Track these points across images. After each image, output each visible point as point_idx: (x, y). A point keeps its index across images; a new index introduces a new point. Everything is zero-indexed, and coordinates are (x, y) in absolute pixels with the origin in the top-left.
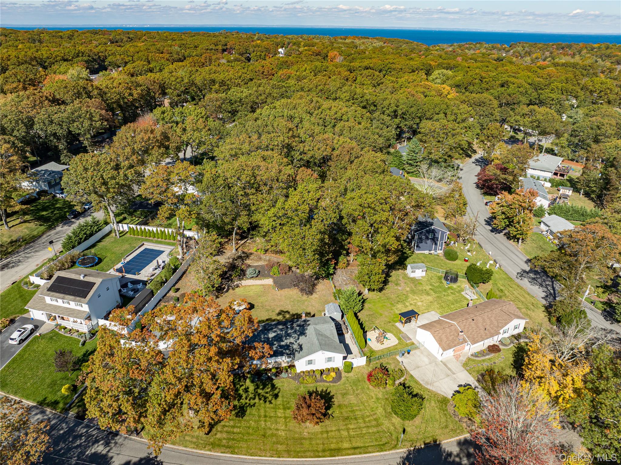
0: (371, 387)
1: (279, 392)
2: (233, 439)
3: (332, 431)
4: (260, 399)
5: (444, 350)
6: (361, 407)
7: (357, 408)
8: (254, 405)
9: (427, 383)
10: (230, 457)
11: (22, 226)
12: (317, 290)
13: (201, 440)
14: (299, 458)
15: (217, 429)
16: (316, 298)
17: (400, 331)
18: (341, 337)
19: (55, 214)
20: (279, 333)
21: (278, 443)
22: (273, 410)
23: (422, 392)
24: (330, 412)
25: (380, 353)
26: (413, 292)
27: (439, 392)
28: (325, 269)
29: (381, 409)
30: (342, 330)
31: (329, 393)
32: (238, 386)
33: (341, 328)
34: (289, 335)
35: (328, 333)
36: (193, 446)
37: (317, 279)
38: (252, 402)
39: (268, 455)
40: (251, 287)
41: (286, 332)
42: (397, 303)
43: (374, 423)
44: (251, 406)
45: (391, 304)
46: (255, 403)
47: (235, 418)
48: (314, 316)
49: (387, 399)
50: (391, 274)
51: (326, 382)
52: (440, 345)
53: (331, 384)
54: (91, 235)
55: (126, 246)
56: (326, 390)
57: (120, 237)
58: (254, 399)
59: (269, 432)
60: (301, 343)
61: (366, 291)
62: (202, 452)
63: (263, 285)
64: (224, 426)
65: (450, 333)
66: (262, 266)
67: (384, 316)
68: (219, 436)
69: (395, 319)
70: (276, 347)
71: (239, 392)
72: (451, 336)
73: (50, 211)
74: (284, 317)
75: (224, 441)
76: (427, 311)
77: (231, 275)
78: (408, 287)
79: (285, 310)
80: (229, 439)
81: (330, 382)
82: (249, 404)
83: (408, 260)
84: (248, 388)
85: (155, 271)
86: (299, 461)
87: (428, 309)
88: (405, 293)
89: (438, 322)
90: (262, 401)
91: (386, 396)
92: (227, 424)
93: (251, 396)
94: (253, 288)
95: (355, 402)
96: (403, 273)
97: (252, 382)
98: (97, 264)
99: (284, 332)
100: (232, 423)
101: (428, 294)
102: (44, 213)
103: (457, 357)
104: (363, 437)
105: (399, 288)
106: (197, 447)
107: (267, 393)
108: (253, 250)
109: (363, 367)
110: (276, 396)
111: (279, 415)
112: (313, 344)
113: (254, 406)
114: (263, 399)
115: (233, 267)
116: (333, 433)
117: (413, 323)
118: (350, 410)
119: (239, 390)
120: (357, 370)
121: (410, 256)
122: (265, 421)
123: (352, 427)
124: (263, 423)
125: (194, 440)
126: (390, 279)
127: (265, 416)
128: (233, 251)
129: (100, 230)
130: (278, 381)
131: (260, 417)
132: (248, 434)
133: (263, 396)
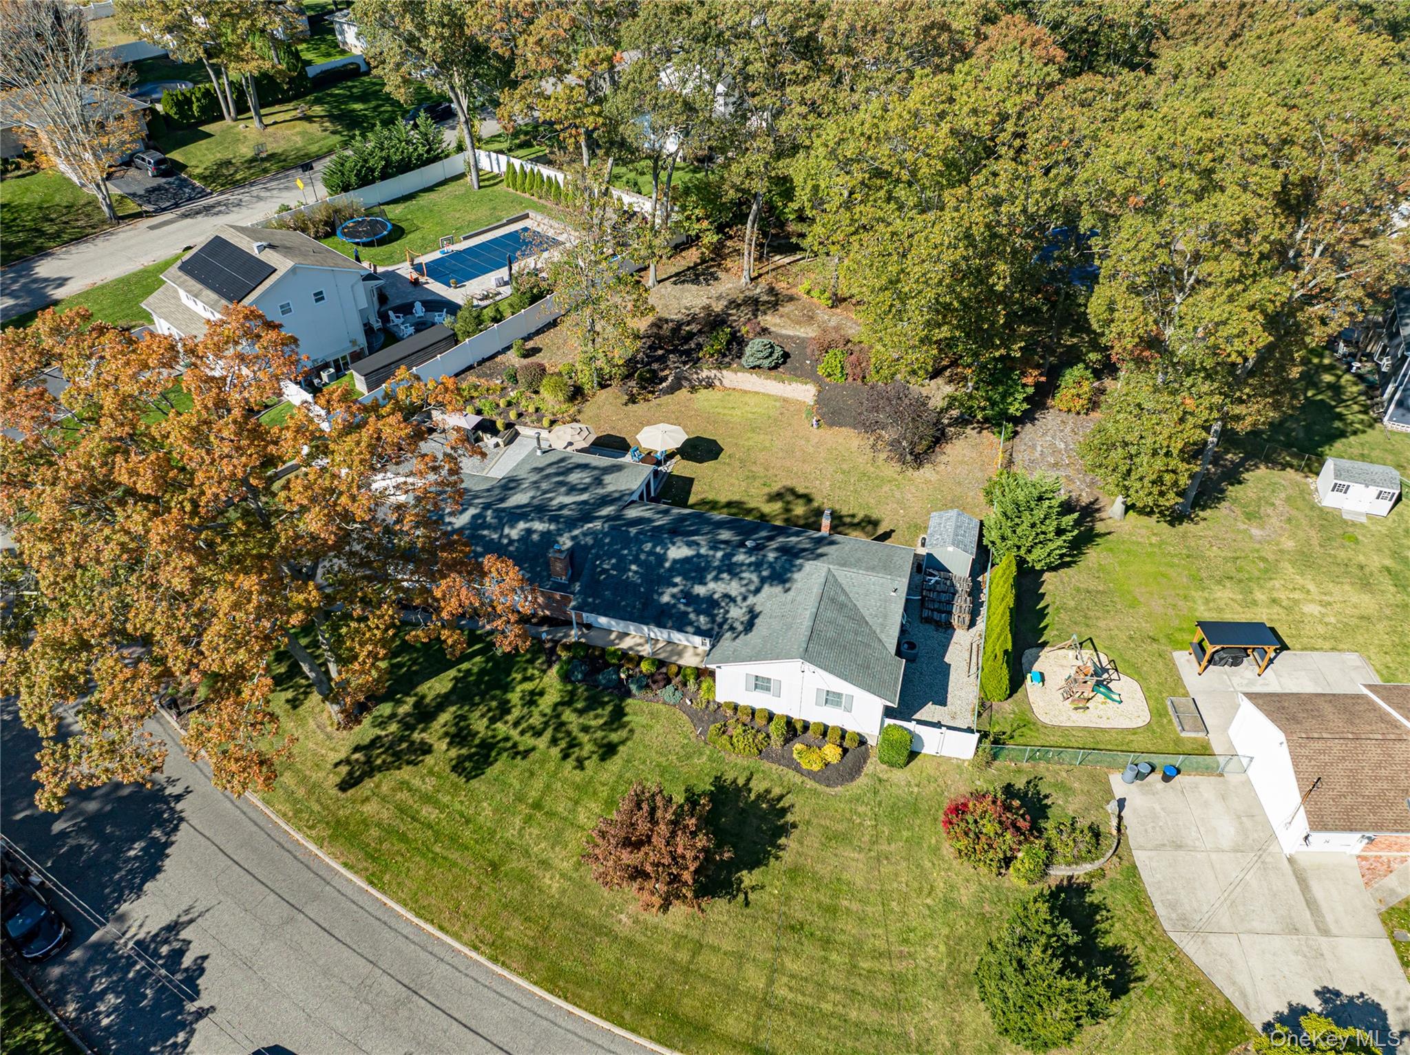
0: (948, 850)
1: (623, 742)
2: (403, 838)
3: (715, 949)
4: (554, 741)
5: (1319, 823)
6: (869, 909)
7: (855, 906)
8: (526, 754)
9: (1185, 924)
10: (361, 889)
11: (294, 127)
12: (943, 458)
13: (318, 801)
14: (551, 992)
15: (378, 786)
16: (927, 482)
17: (1179, 680)
18: (938, 634)
19: (381, 113)
20: (703, 551)
21: (517, 909)
22: (571, 793)
23: (1141, 951)
24: (748, 878)
26: (1305, 560)
27: (1219, 981)
28: (997, 397)
29: (942, 948)
30: (950, 613)
31: (784, 811)
32: (519, 677)
33: (950, 603)
34: (732, 570)
36: (286, 808)
37: (962, 421)
38: (528, 741)
39: (465, 937)
40: (746, 398)
41: (728, 556)
42: (1219, 582)
43: (883, 989)
44: (517, 753)
45: (1193, 578)
46: (533, 749)
47: (448, 770)
48: (886, 536)
49: (984, 919)
50: (1245, 476)
51: (798, 768)
52: (1306, 796)
53: (810, 784)
55: (482, 212)
56: (781, 798)
57: (480, 187)
58: (538, 734)
59: (516, 863)
60: (758, 609)
61: (1117, 506)
62: (298, 836)
63: (785, 400)
64: (404, 785)
65: (1379, 765)
66: (803, 340)
67: (1142, 610)
68: (369, 809)
69: (1178, 636)
70: (673, 596)
71: (510, 696)
72: (1376, 779)
73: (373, 104)
74: (787, 510)
75: (374, 832)
76: (1327, 645)
77: (700, 347)
78: (1293, 536)
79: (801, 490)
80: (390, 831)
81: (810, 774)
82: (515, 745)
83: (1339, 445)
84: (541, 694)
86: (550, 1003)
87: (1336, 641)
88: (1271, 557)
89: (1348, 705)
90: (555, 752)
91: (987, 908)
92: (416, 782)
93: (536, 720)
94: (752, 401)
95: (859, 882)
96: (1298, 484)
97: (566, 677)
99: (719, 554)
100: (429, 785)
101: (1365, 584)
102: (358, 106)
103: (1371, 871)
104: (812, 1023)
105: (1255, 532)
106: (297, 815)
107: (585, 729)
108: (800, 290)
109: (959, 766)
110: (608, 750)
111: (582, 818)
112: (789, 627)
113: (524, 758)
114: (563, 744)
115: (714, 322)
116: (714, 960)
117: (1246, 675)
118: (827, 901)
119: (513, 690)
120: (930, 769)
121: (1355, 433)
122: (528, 819)
123: (791, 965)
124: (518, 822)
125: (301, 793)
126: (1232, 491)
127: (537, 806)
128: (743, 280)
129: (437, 159)
130: (644, 705)
131: (520, 798)
132: (454, 839)
133: (569, 733)
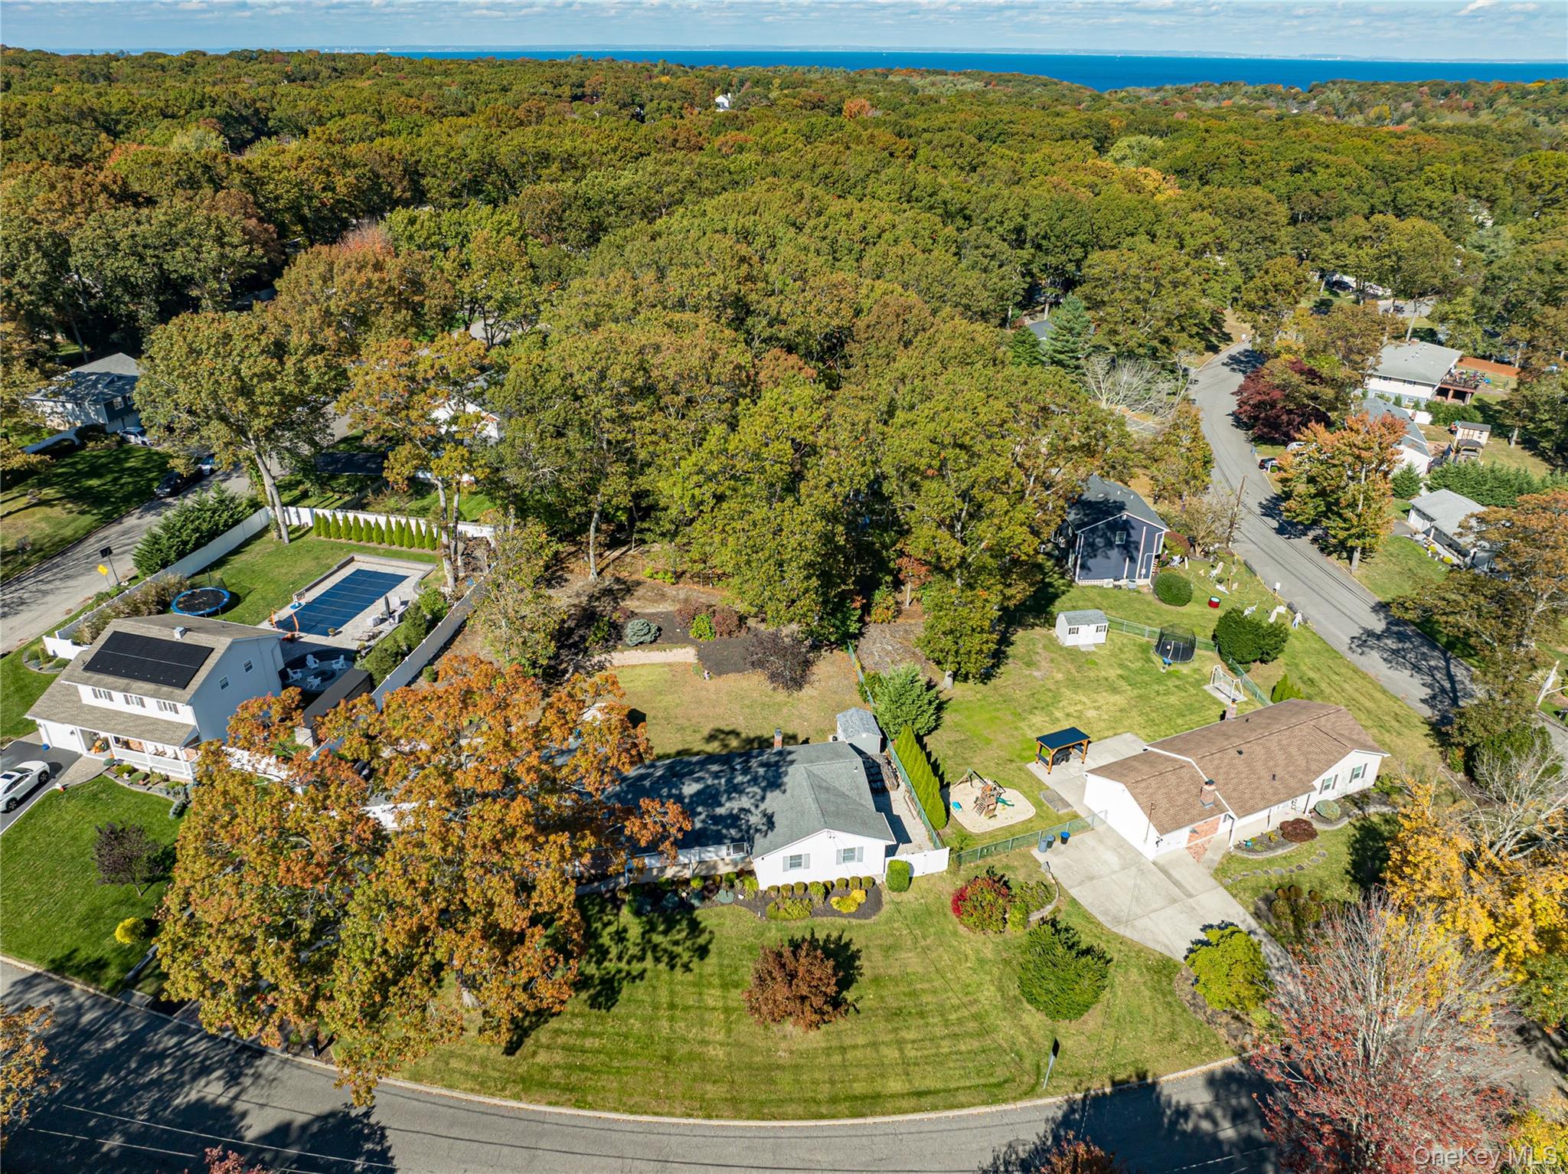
0: (962, 929)
1: (710, 942)
2: (583, 1068)
3: (855, 1047)
4: (657, 960)
5: (1163, 830)
6: (936, 984)
7: (926, 986)
8: (641, 975)
9: (1117, 921)
10: (572, 1116)
11: (34, 514)
12: (815, 678)
13: (494, 1069)
14: (763, 1119)
15: (537, 1040)
16: (811, 698)
17: (1039, 781)
18: (880, 799)
19: (122, 485)
20: (709, 782)
21: (704, 1078)
22: (692, 989)
23: (1102, 945)
24: (850, 995)
25: (986, 842)
26: (1074, 684)
27: (1151, 945)
28: (838, 623)
29: (992, 988)
30: (882, 780)
31: (847, 945)
32: (599, 925)
33: (879, 773)
34: (735, 789)
35: (843, 785)
36: (470, 1084)
37: (815, 647)
38: (637, 967)
39: (678, 1112)
40: (637, 671)
41: (729, 781)
42: (1031, 713)
43: (972, 1026)
44: (634, 979)
45: (1014, 714)
46: (645, 971)
47: (587, 1009)
48: (806, 741)
49: (1007, 962)
50: (1013, 638)
51: (840, 914)
52: (1150, 816)
53: (854, 922)
54: (214, 534)
55: (307, 564)
56: (840, 938)
57: (291, 541)
58: (642, 959)
59: (682, 1050)
60: (769, 811)
61: (948, 681)
62: (496, 1101)
63: (669, 665)
64: (558, 1032)
65: (1178, 785)
66: (667, 614)
67: (995, 744)
68: (542, 1058)
69: (1024, 754)
70: (703, 821)
71: (601, 941)
72: (1180, 793)
73: (109, 478)
74: (726, 746)
75: (557, 1073)
76: (1111, 733)
77: (583, 639)
78: (1059, 670)
79: (727, 729)
80: (570, 1068)
81: (850, 915)
82: (628, 973)
83: (1058, 603)
84: (625, 930)
85: (381, 627)
86: (765, 1128)
87: (1115, 727)
88: (1053, 687)
89: (1145, 757)
90: (662, 966)
91: (1005, 955)
92: (566, 1026)
93: (633, 951)
94: (644, 671)
95: (921, 970)
96: (1044, 636)
97: (638, 913)
98: (226, 609)
99: (723, 781)
100: (578, 1024)
101: (1114, 690)
102: (94, 482)
103: (1197, 853)
104: (941, 1063)
105: (1036, 674)
106: (482, 1085)
107: (676, 943)
108: (643, 575)
109: (940, 876)
110: (703, 952)
111: (711, 1002)
112: (803, 814)
113: (642, 979)
114: (665, 959)
115: (588, 617)
116: (859, 1054)
117: (1074, 764)
118: (907, 990)
119: (601, 936)
120: (924, 885)
121: (1064, 593)
122: (672, 1019)
123: (911, 1035)
124: (665, 1024)
125: (475, 1069)
126: (1010, 650)
127: (672, 1006)
128: (591, 577)
129: (237, 522)
130: (709, 911)
131: (656, 1007)
132: (624, 1053)
133: (665, 951)
